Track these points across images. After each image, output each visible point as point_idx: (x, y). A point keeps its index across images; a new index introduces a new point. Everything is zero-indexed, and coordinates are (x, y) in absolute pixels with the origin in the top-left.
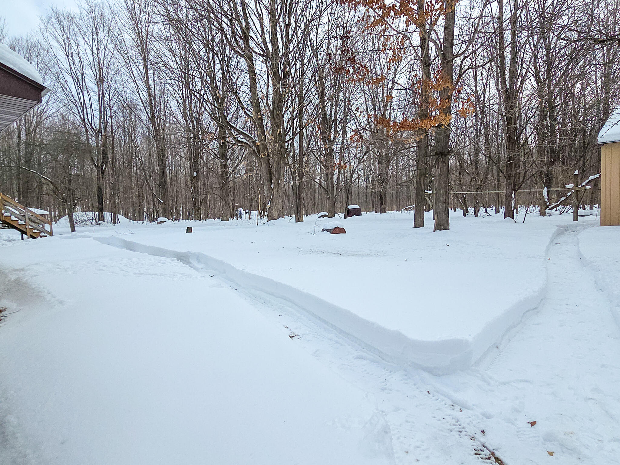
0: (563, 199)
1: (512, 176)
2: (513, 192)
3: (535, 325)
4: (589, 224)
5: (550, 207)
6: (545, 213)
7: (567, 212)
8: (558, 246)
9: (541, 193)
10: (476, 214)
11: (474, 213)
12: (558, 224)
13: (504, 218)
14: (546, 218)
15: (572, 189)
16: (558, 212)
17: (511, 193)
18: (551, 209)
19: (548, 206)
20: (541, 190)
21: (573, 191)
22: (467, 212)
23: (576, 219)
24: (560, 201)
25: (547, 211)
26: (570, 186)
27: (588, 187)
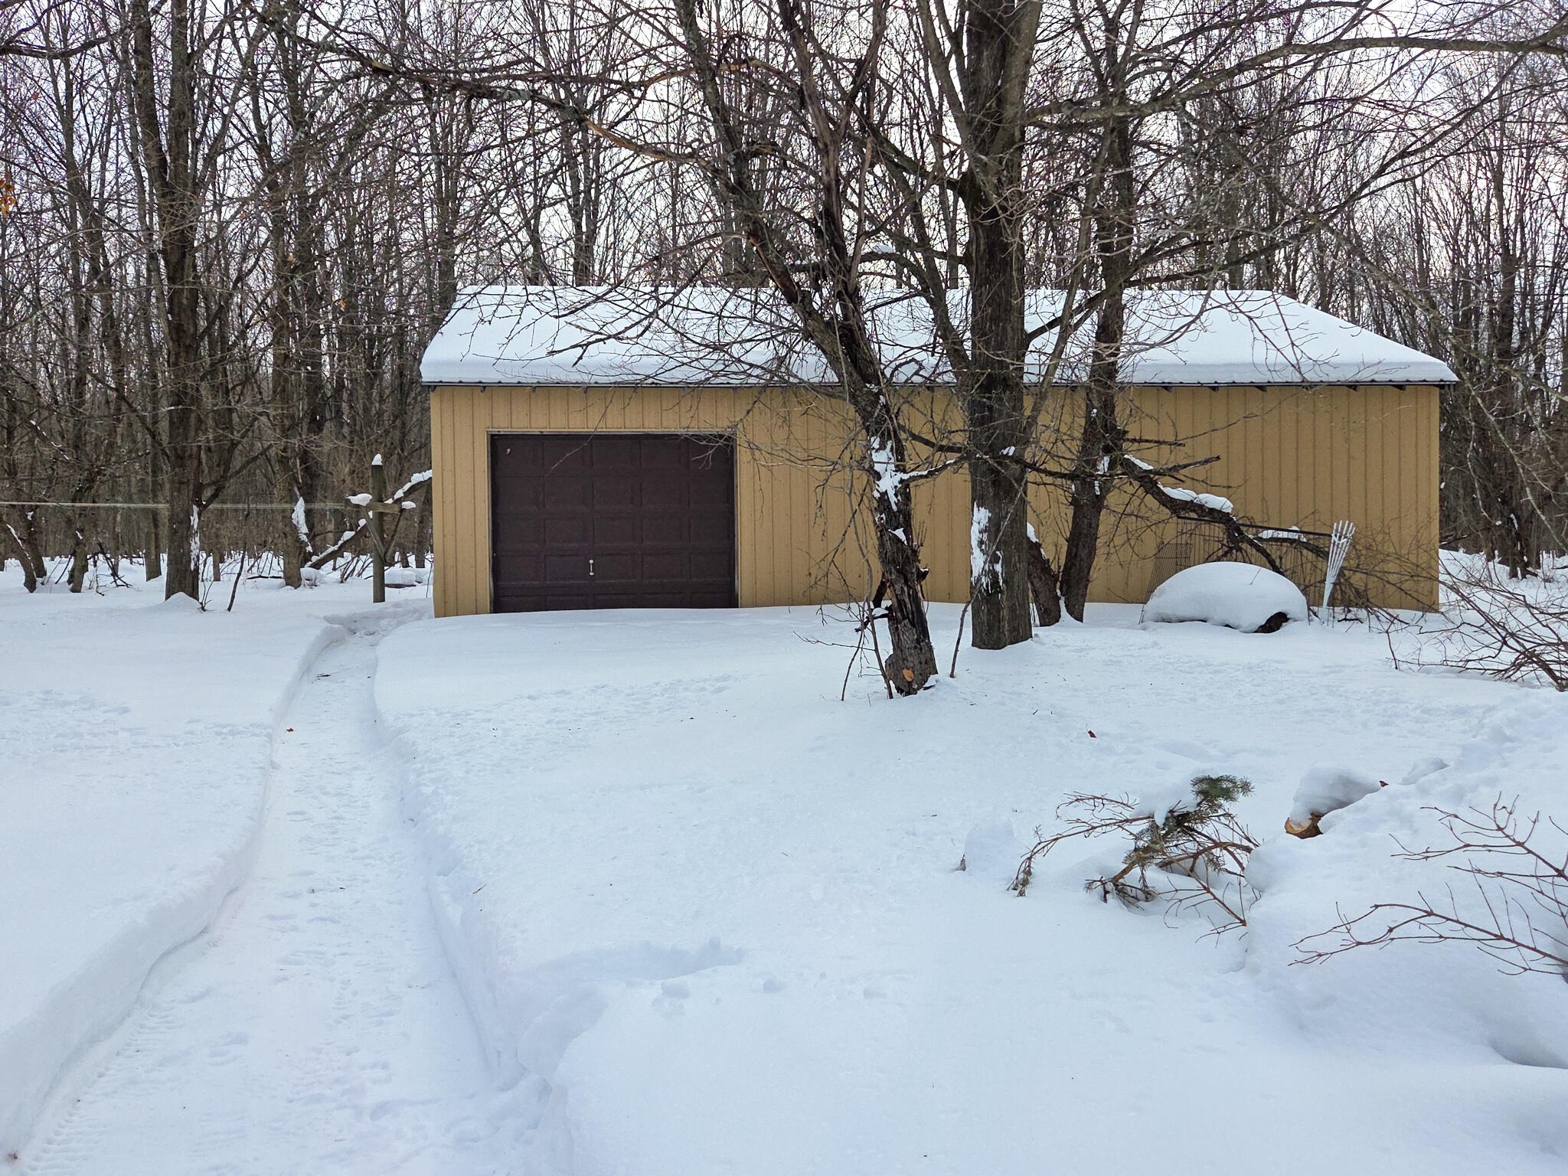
0: (348, 535)
1: (191, 456)
2: (195, 509)
3: (194, 999)
4: (409, 611)
5: (314, 559)
6: (300, 579)
7: (359, 575)
8: (324, 682)
9: (287, 516)
10: (75, 582)
11: (66, 577)
12: (329, 614)
13: (167, 597)
14: (303, 593)
15: (368, 507)
16: (337, 575)
17: (189, 513)
18: (317, 566)
19: (307, 558)
20: (287, 506)
21: (371, 514)
22: (42, 572)
23: (379, 597)
24: (340, 543)
25: (306, 571)
26: (362, 499)
27: (408, 505)
